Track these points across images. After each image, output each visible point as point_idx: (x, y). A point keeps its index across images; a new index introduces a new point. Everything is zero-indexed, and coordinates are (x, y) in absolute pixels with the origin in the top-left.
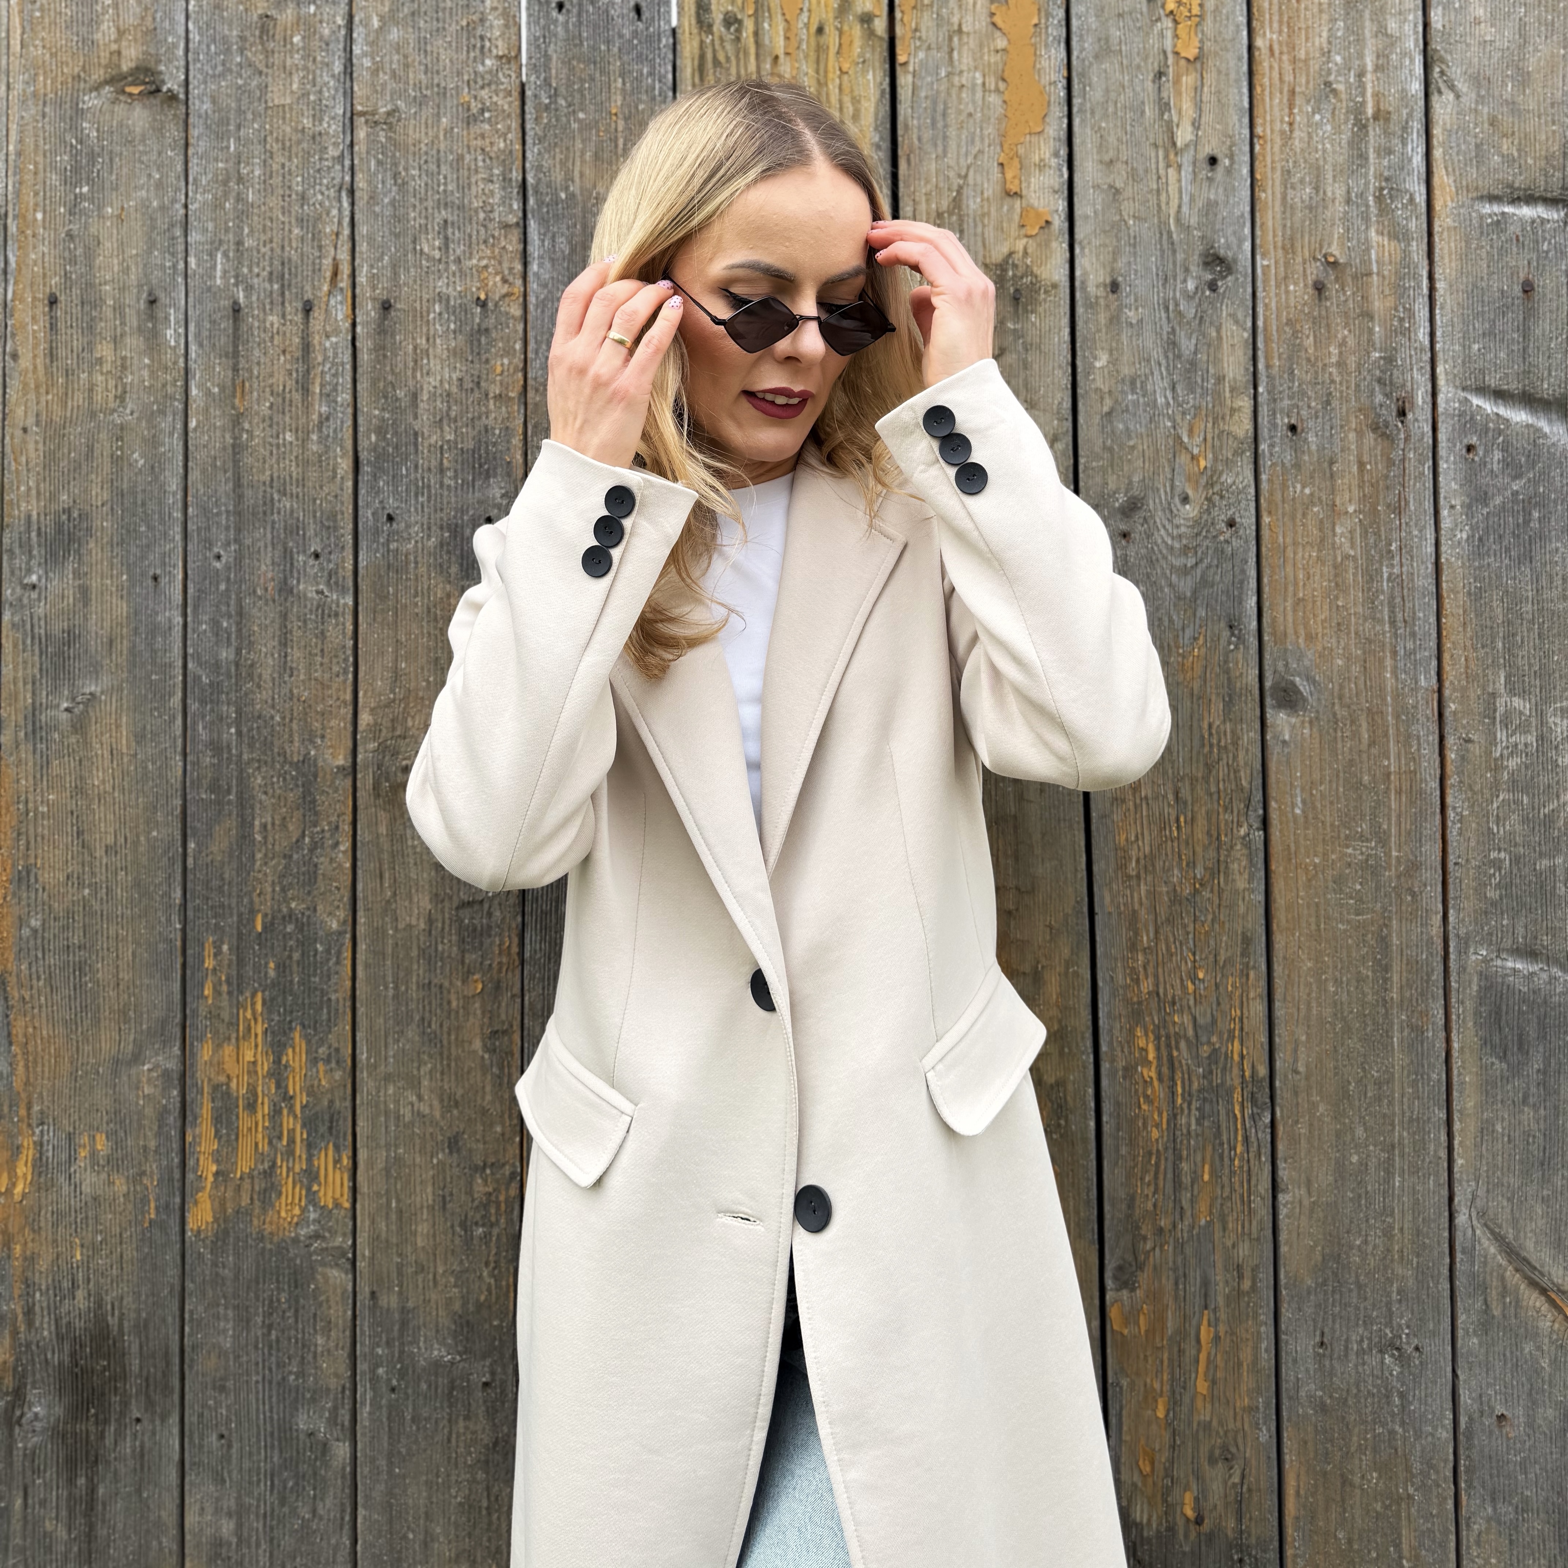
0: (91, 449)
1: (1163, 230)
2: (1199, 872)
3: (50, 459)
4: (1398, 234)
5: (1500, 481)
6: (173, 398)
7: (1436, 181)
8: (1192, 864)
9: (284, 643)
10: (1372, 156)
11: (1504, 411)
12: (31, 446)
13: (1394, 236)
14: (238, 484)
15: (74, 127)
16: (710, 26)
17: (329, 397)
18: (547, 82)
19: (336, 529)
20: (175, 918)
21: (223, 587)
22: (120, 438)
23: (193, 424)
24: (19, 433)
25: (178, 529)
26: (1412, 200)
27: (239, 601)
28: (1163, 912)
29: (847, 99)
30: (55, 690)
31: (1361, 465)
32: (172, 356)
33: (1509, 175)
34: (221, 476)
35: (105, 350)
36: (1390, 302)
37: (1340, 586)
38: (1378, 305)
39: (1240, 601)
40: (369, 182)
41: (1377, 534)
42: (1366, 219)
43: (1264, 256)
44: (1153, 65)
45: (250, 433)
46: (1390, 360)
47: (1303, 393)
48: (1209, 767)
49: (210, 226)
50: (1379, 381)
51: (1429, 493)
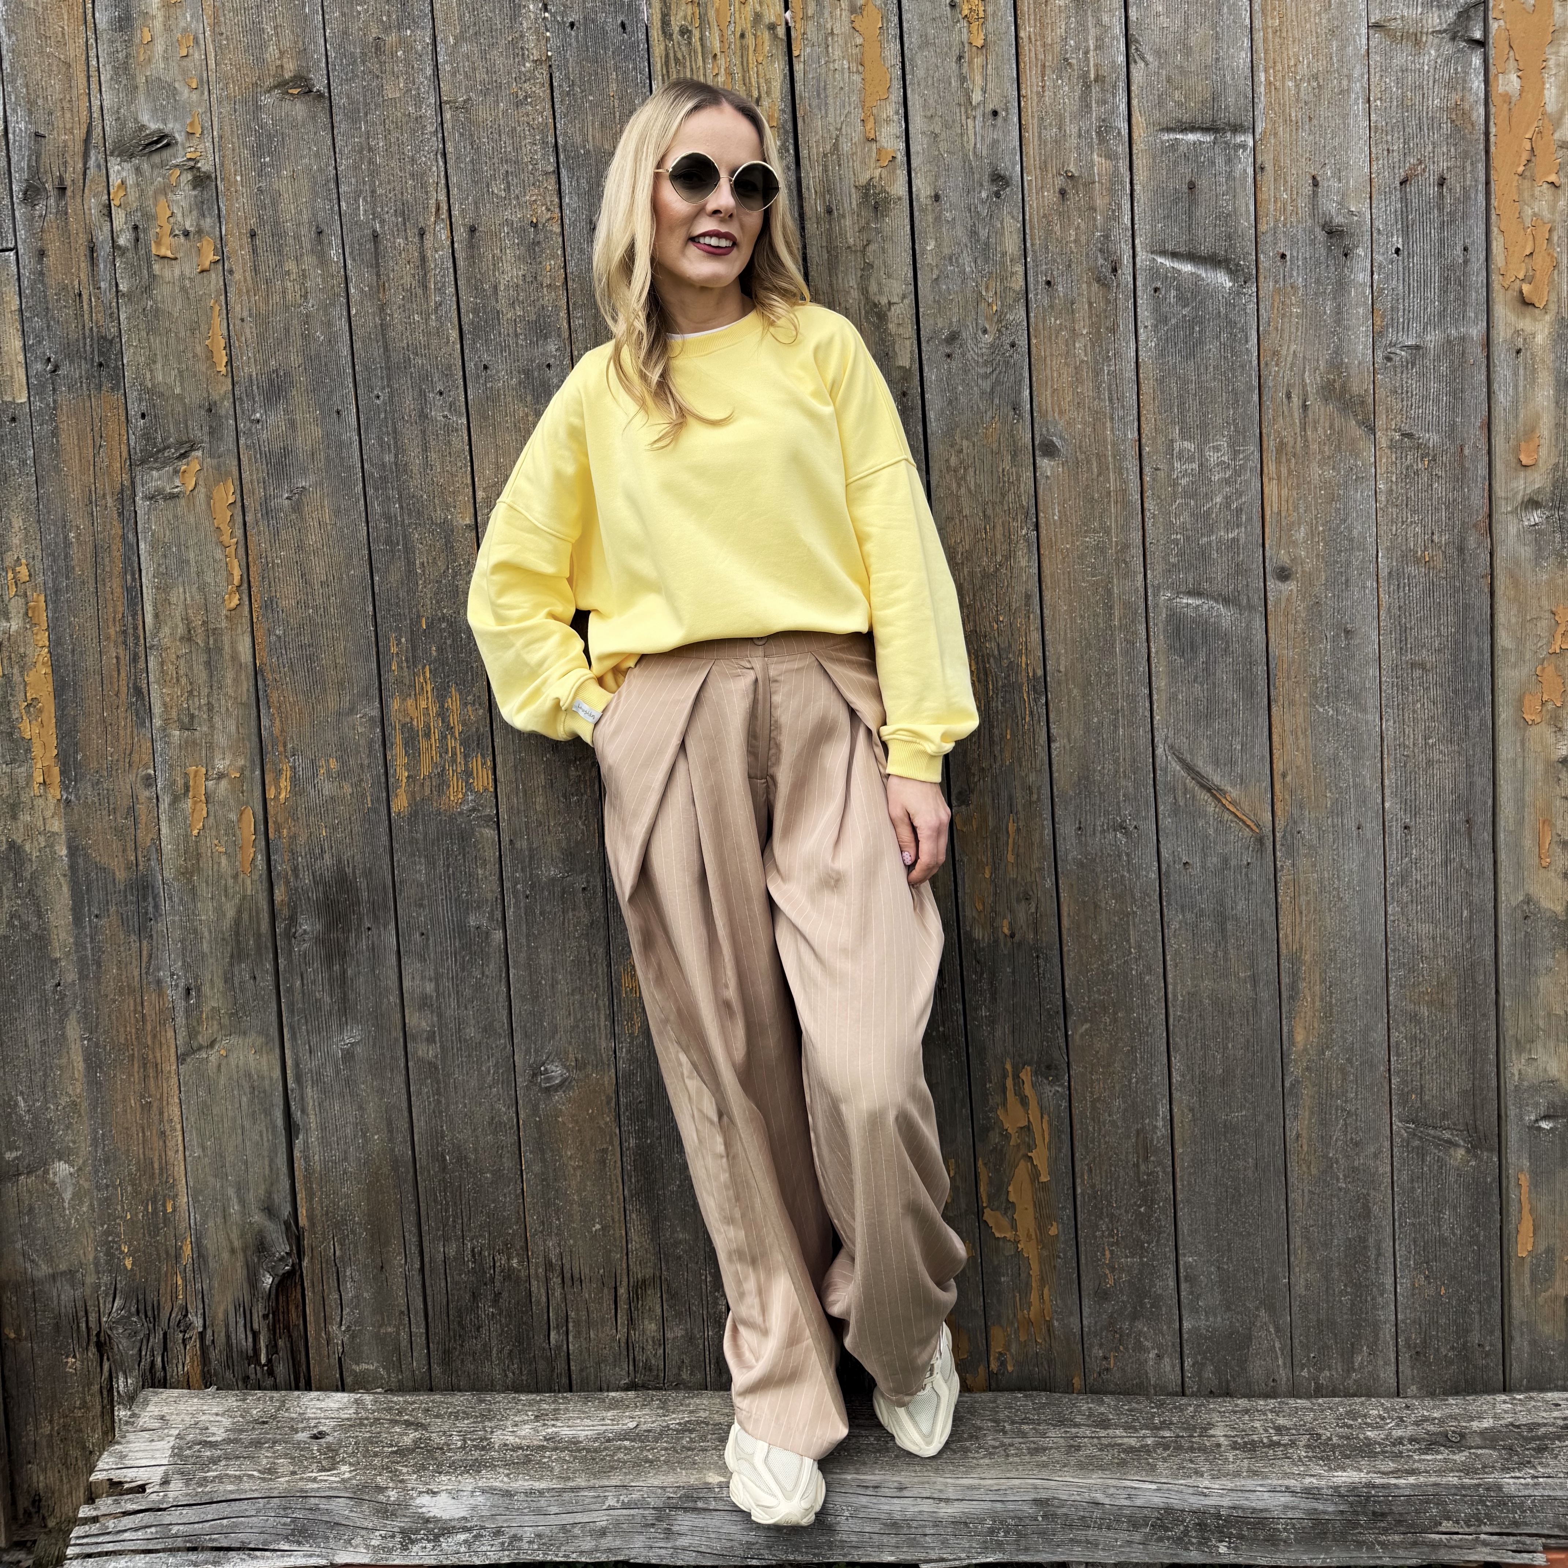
0: (287, 330)
1: (965, 159)
2: (999, 558)
3: (261, 338)
4: (1110, 156)
5: (1176, 309)
6: (339, 295)
7: (1134, 120)
8: (995, 554)
9: (425, 449)
10: (1094, 105)
11: (1176, 265)
12: (248, 331)
13: (1108, 157)
14: (386, 349)
15: (256, 118)
16: (671, 35)
17: (440, 290)
18: (567, 76)
19: (452, 375)
20: (370, 624)
21: (382, 416)
22: (307, 323)
23: (353, 312)
24: (238, 322)
25: (351, 380)
26: (1119, 133)
27: (394, 424)
28: (977, 582)
29: (762, 81)
30: (279, 486)
31: (1090, 304)
32: (335, 268)
33: (1178, 114)
34: (375, 345)
35: (291, 265)
36: (1106, 200)
37: (1079, 381)
38: (1100, 202)
39: (1020, 392)
40: (455, 148)
41: (1101, 346)
42: (1091, 147)
43: (1028, 174)
44: (955, 52)
45: (391, 315)
46: (1107, 237)
47: (1054, 261)
48: (1003, 495)
49: (353, 180)
50: (1101, 250)
51: (1132, 319)
